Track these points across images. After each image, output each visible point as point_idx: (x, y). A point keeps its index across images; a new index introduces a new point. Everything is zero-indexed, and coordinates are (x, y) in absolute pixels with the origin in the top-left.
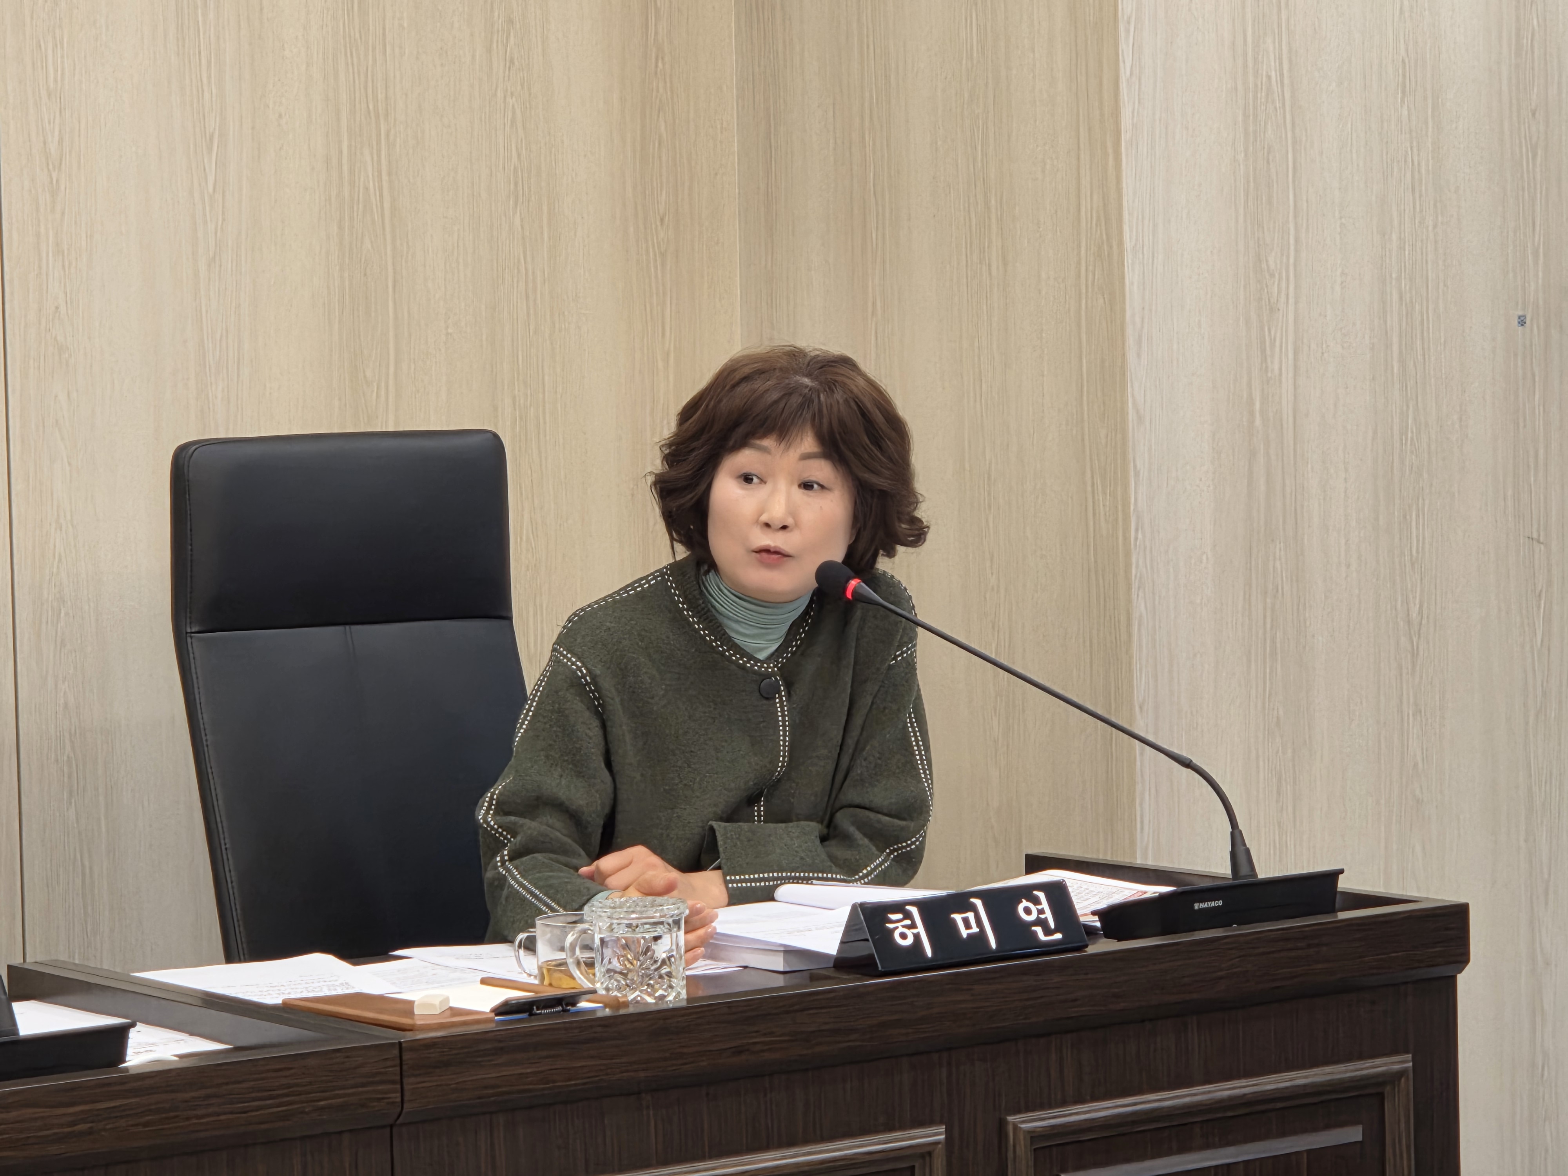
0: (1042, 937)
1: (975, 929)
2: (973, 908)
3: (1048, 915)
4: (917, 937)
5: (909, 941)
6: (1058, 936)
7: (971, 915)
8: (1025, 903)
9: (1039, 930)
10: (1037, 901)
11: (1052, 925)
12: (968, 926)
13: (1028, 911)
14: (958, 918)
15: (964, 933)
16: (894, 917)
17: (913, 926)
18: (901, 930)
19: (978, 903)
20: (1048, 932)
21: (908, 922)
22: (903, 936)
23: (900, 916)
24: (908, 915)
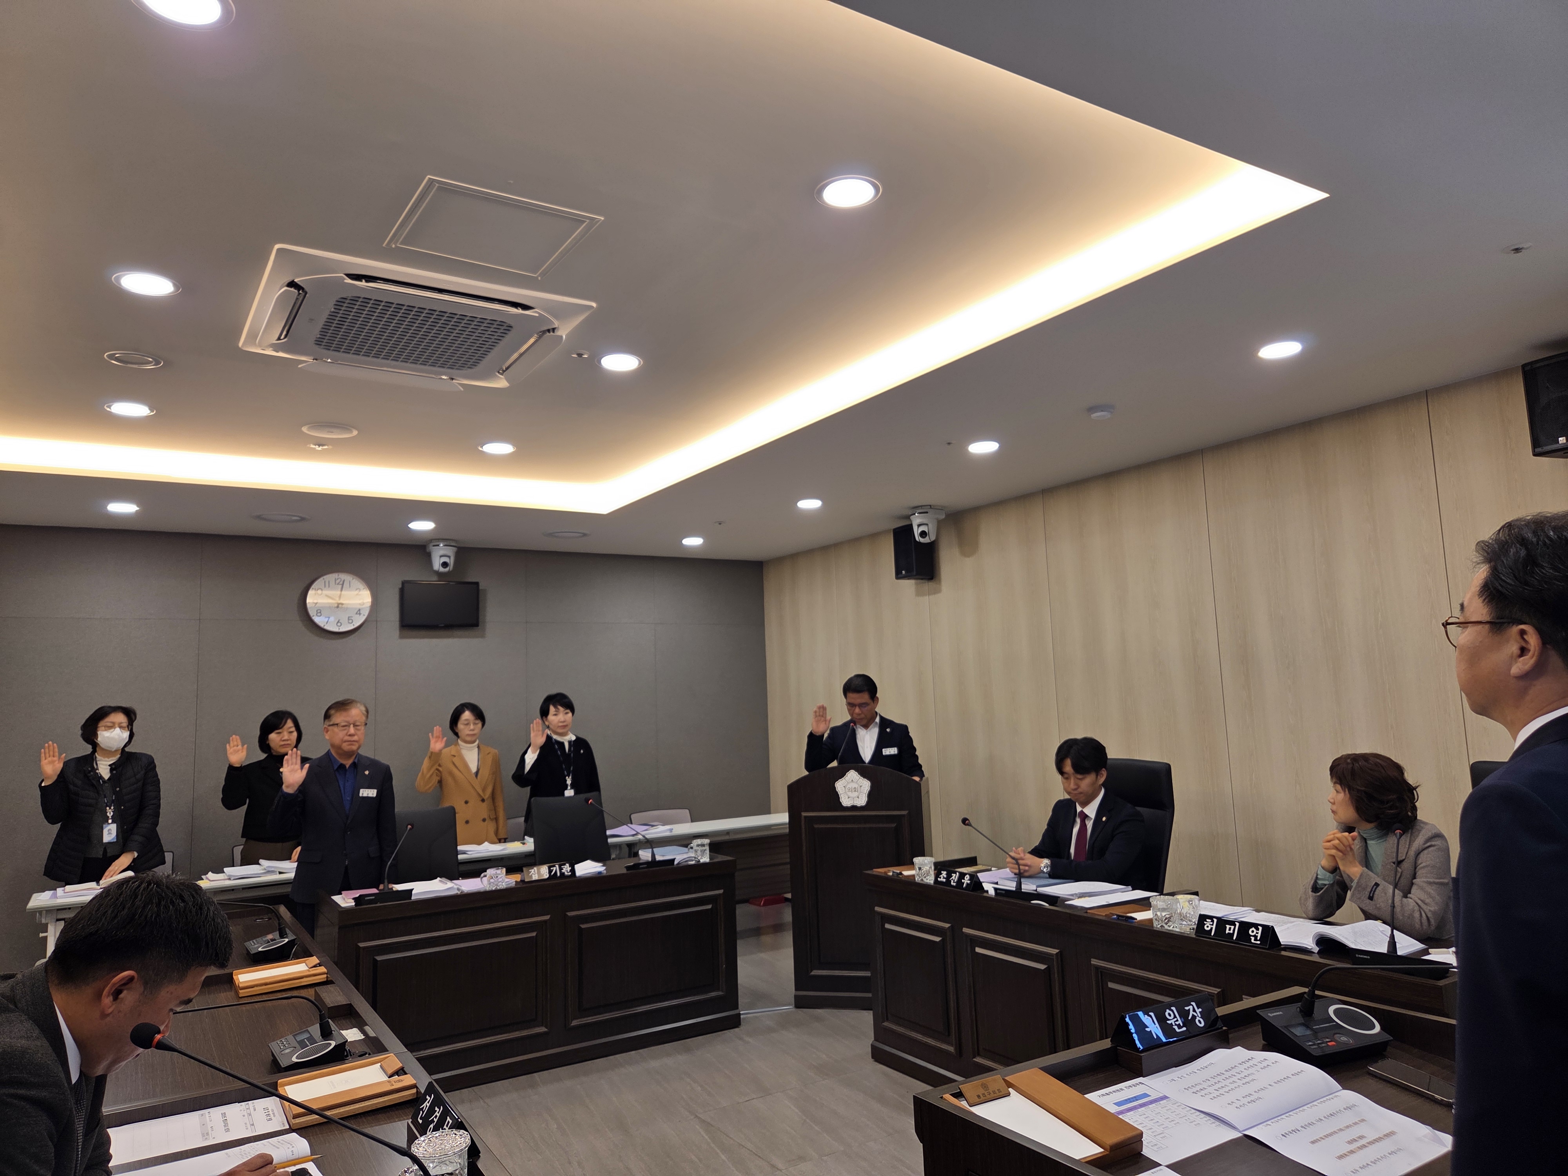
0: (1253, 941)
1: (1231, 932)
2: (1235, 925)
4: (1212, 928)
5: (1209, 929)
6: (1259, 942)
7: (1232, 927)
8: (1253, 929)
9: (1253, 938)
10: (1258, 929)
11: (1258, 939)
12: (1230, 929)
13: (1253, 932)
14: (1228, 927)
15: (1227, 931)
16: (1207, 920)
17: (1213, 925)
18: (1208, 925)
19: (1237, 924)
20: (1256, 940)
21: (1212, 923)
22: (1208, 927)
23: (1210, 921)
24: (1213, 921)
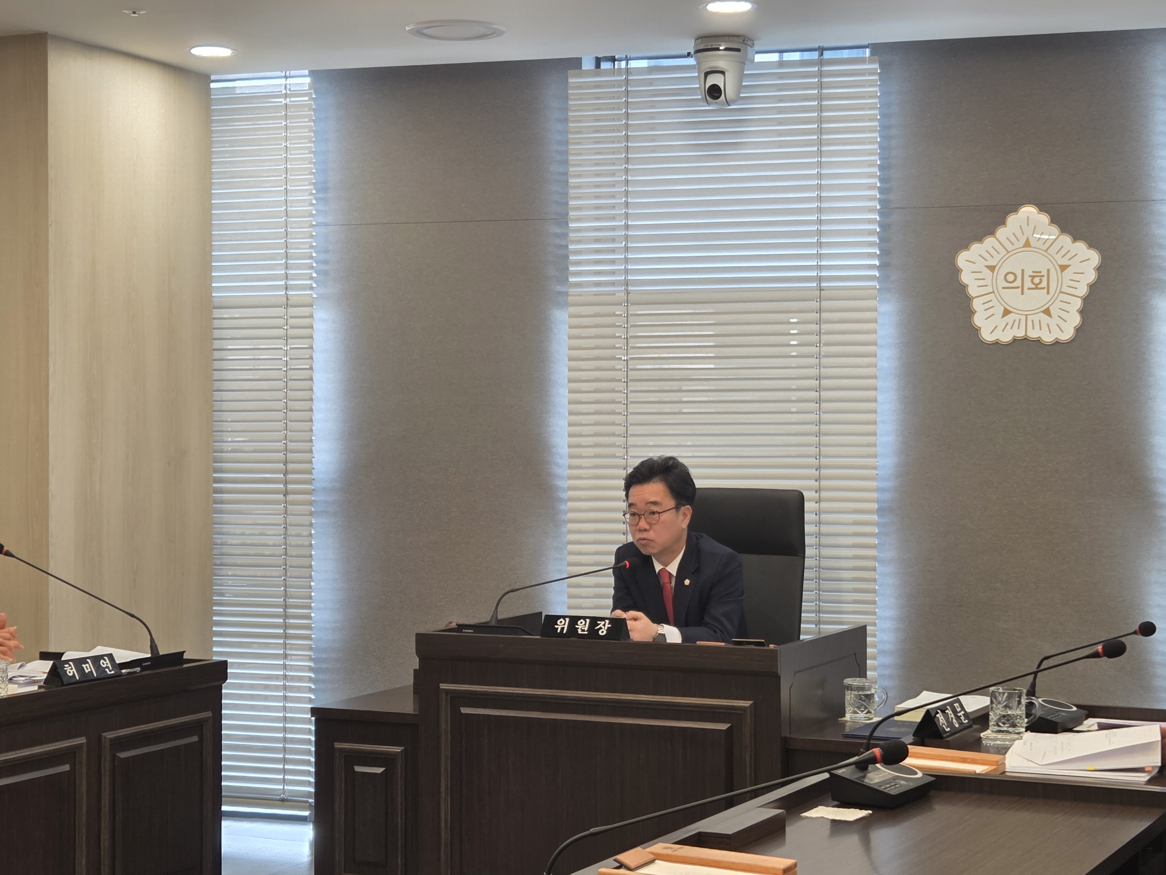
3: (109, 665)
5: (72, 674)
6: (113, 672)
7: (87, 665)
8: (102, 661)
9: (107, 670)
10: (105, 660)
12: (87, 668)
13: (103, 664)
14: (84, 666)
15: (87, 671)
16: (66, 666)
17: (72, 669)
19: (89, 661)
20: (110, 671)
22: (70, 672)
